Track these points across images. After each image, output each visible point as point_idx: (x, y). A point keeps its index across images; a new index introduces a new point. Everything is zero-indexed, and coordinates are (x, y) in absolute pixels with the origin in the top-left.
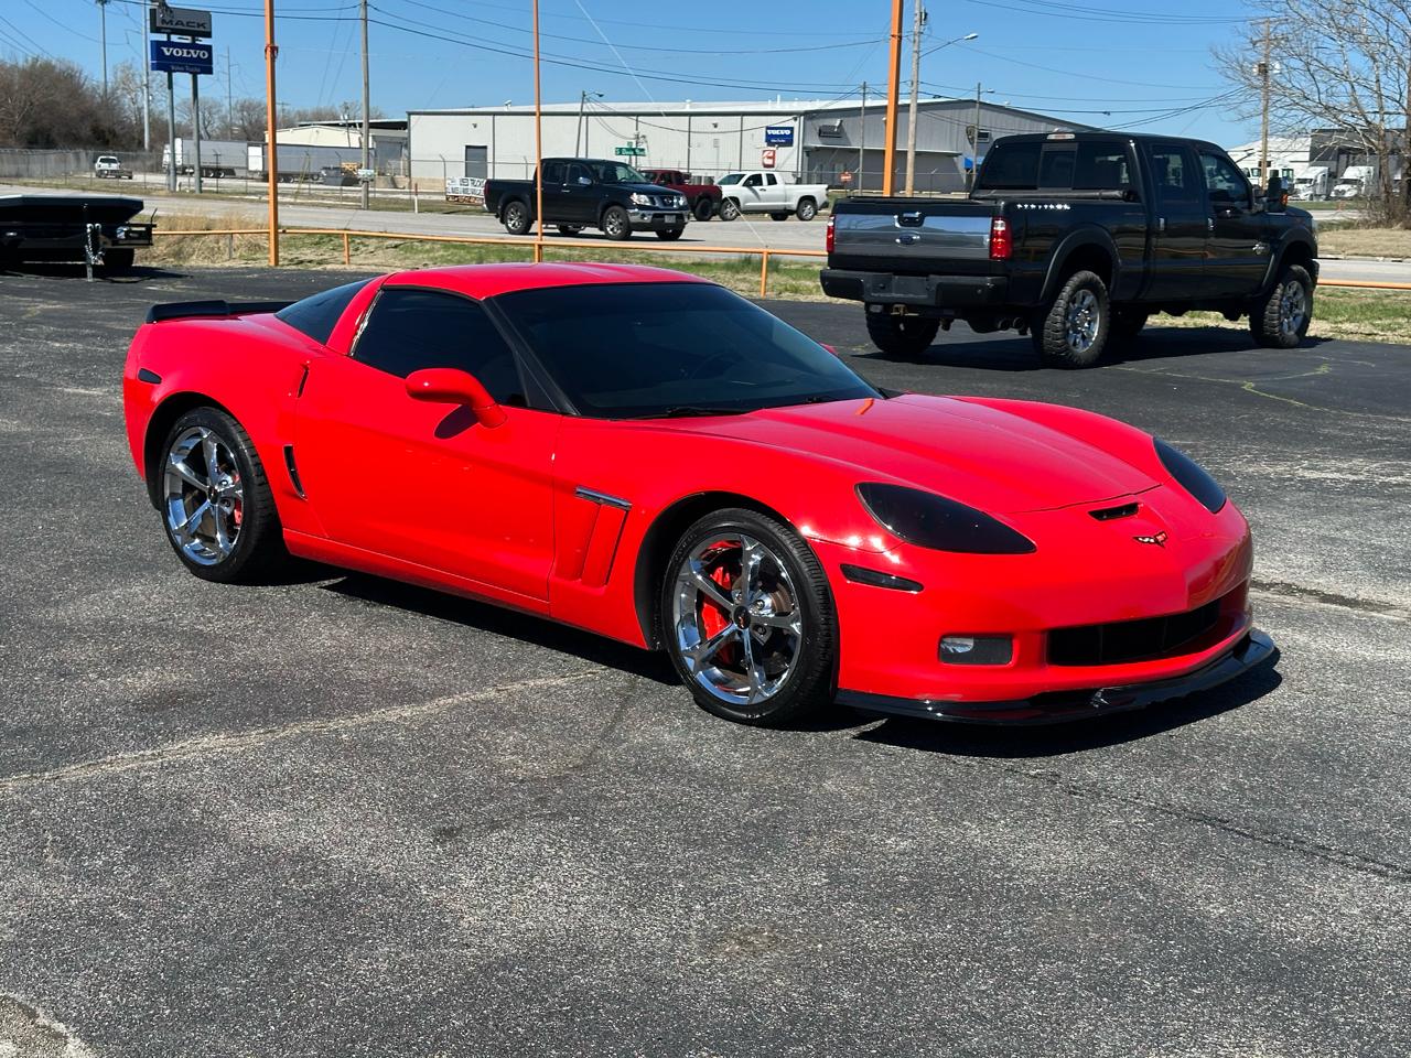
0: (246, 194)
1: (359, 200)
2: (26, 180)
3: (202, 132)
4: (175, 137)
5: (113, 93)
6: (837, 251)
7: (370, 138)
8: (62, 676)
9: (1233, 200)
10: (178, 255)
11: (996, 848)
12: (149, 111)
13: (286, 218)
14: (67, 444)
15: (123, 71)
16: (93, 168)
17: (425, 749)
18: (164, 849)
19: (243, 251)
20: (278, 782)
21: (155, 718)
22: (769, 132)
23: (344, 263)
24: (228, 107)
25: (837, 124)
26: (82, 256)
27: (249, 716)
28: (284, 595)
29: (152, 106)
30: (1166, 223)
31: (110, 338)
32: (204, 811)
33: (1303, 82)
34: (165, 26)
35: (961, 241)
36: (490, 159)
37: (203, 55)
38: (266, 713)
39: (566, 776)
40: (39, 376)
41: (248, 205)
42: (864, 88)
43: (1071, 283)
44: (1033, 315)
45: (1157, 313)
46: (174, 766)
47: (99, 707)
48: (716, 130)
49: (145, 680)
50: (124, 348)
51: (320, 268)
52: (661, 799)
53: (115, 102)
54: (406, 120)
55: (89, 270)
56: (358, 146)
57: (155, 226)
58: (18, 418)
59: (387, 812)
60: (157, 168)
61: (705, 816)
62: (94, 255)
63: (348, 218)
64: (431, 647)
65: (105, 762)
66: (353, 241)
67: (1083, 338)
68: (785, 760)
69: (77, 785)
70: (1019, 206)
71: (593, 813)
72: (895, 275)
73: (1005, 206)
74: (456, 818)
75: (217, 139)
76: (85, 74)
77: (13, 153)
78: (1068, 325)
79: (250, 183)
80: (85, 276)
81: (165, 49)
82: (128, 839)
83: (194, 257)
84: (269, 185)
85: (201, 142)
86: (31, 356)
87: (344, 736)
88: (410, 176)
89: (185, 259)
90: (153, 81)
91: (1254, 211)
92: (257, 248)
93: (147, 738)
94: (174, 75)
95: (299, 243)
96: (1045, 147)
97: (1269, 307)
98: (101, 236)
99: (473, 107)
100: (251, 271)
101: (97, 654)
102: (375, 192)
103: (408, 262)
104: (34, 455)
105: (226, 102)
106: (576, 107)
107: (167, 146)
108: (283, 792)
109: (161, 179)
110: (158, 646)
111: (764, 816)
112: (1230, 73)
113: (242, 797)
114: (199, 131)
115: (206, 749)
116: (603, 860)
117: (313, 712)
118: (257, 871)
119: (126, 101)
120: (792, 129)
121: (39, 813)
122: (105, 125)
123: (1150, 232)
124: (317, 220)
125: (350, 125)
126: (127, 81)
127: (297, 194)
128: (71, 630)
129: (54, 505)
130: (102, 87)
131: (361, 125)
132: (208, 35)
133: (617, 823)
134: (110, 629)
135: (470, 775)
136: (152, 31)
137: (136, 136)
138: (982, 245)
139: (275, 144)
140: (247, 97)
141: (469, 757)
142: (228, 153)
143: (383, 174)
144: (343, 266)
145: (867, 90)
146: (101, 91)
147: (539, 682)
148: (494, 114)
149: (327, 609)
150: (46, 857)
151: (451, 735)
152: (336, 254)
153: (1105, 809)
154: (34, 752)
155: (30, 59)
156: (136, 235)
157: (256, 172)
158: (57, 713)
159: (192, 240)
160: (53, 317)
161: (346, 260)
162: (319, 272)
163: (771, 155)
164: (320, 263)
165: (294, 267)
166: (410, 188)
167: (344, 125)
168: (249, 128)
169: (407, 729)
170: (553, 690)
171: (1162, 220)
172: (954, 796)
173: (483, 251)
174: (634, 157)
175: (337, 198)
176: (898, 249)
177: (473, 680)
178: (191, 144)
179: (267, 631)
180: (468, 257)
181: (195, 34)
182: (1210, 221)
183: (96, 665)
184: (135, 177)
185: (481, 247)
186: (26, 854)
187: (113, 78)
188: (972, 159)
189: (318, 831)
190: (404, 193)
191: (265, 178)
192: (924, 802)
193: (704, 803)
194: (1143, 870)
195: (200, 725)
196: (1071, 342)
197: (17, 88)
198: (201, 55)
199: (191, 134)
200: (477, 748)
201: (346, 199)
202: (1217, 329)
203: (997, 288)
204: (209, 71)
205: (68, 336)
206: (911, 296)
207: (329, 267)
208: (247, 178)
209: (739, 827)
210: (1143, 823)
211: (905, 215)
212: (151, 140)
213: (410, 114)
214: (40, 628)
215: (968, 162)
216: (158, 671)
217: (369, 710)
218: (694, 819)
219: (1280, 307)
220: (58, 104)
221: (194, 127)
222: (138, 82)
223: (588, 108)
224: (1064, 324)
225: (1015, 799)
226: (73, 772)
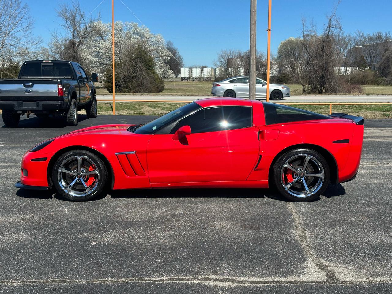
72: (24, 102)
73: (60, 81)
96: (42, 64)
97: (92, 107)
176: (25, 94)
203: (61, 104)
206: (30, 108)
211: (26, 84)
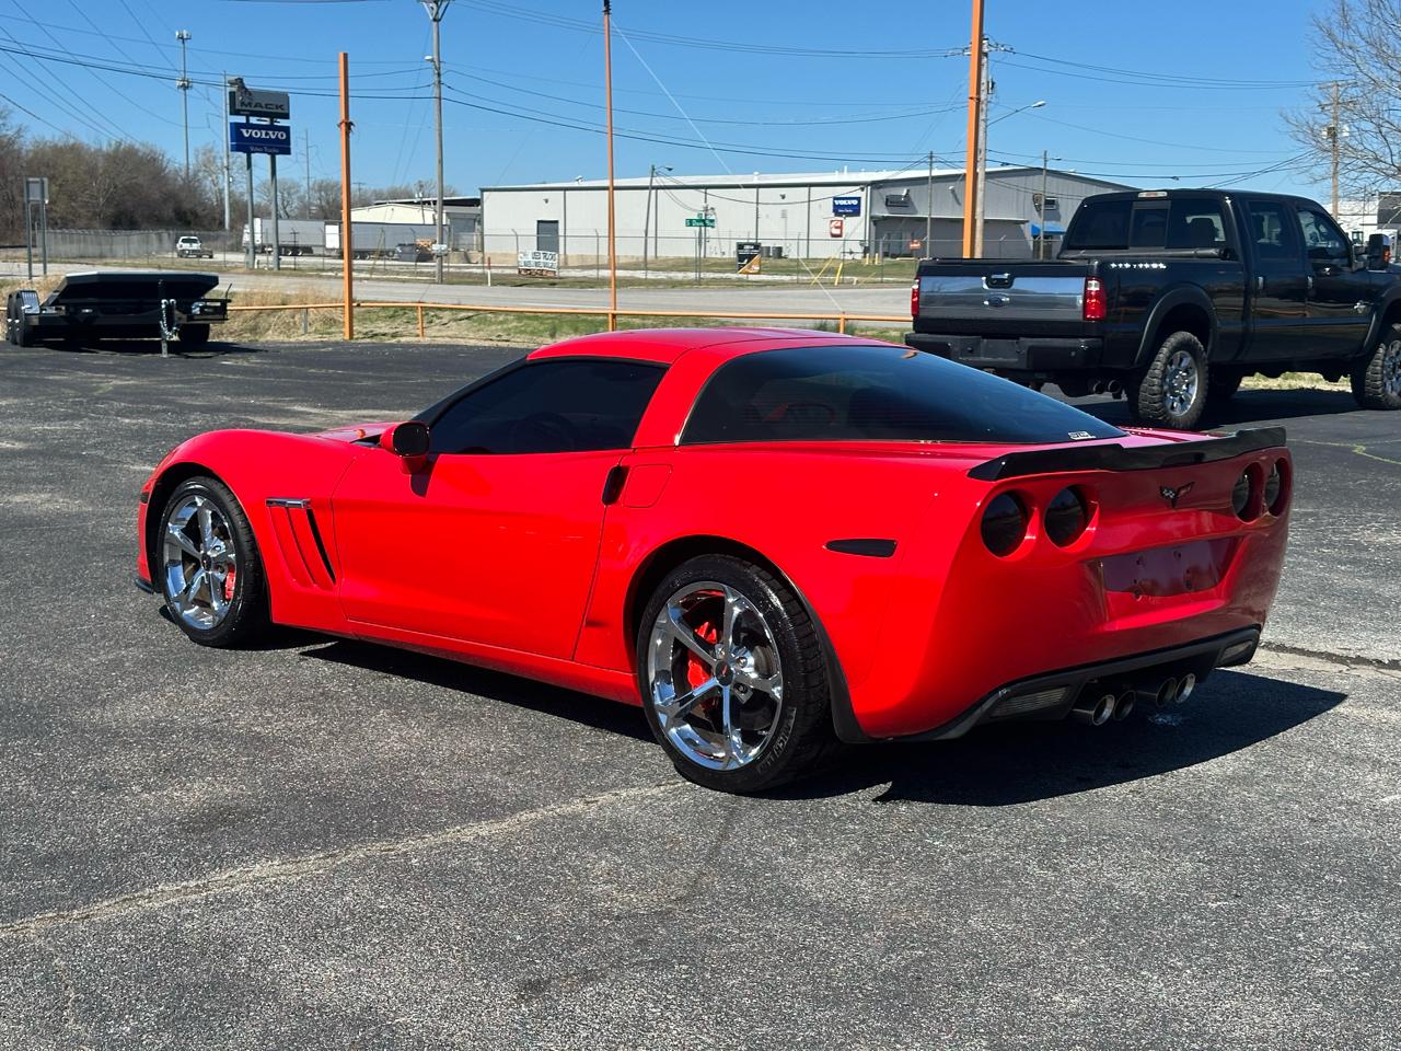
0: (323, 270)
1: (433, 275)
2: (108, 261)
3: (282, 212)
4: (254, 216)
5: (195, 175)
6: (923, 314)
7: (444, 215)
8: (102, 789)
9: (1332, 258)
10: (254, 330)
11: (1186, 1007)
12: (230, 193)
13: (360, 292)
14: (128, 524)
15: (204, 154)
16: (174, 249)
17: (506, 878)
18: (202, 1010)
19: (317, 325)
20: (338, 920)
21: (202, 841)
22: (837, 202)
23: (418, 336)
24: (306, 186)
25: (904, 194)
26: (157, 332)
27: (307, 836)
28: (350, 690)
29: (233, 188)
30: (1264, 281)
31: (181, 413)
32: (251, 960)
33: (1375, 144)
34: (244, 108)
35: (1050, 302)
36: (561, 233)
37: (282, 136)
38: (327, 833)
39: (669, 911)
40: (106, 453)
41: (325, 281)
42: (931, 157)
43: (1168, 344)
44: (1129, 377)
45: (1252, 375)
46: (220, 901)
47: (140, 827)
48: (783, 201)
49: (193, 794)
50: (195, 423)
51: (394, 341)
52: (780, 941)
53: (197, 184)
54: (479, 197)
55: (164, 346)
56: (432, 223)
57: (230, 301)
58: (81, 497)
59: (463, 960)
60: (237, 247)
61: (833, 964)
62: (170, 330)
63: (422, 292)
64: (511, 750)
65: (142, 896)
66: (427, 314)
67: (1182, 401)
68: (919, 890)
69: (108, 927)
70: (1113, 265)
71: (702, 960)
72: (984, 338)
73: (1099, 266)
74: (543, 967)
75: (296, 218)
76: (167, 157)
77: (97, 234)
78: (1166, 387)
79: (327, 261)
80: (161, 352)
81: (244, 131)
82: (163, 997)
83: (270, 332)
84: (344, 262)
85: (279, 222)
86: (100, 433)
87: (414, 861)
88: (483, 251)
89: (262, 334)
90: (234, 163)
91: (1354, 268)
92: (331, 322)
93: (193, 866)
94: (253, 155)
95: (374, 317)
96: (1137, 206)
97: (1371, 367)
98: (176, 312)
99: (544, 183)
100: (325, 344)
101: (143, 763)
102: (448, 267)
103: (481, 333)
104: (94, 536)
105: (304, 183)
106: (645, 181)
107: (247, 226)
108: (343, 934)
109: (239, 258)
110: (210, 751)
111: (903, 964)
112: (1301, 136)
113: (297, 942)
114: (277, 210)
115: (257, 879)
116: (718, 1023)
117: (379, 830)
118: (310, 1039)
119: (208, 183)
120: (859, 199)
121: (63, 963)
122: (186, 206)
123: (1248, 292)
124: (391, 294)
125: (424, 203)
126: (208, 163)
127: (372, 270)
128: (117, 734)
129: (110, 591)
130: (184, 169)
131: (435, 202)
132: (286, 116)
133: (731, 974)
134: (160, 732)
135: (558, 910)
136: (231, 114)
137: (217, 216)
138: (1075, 306)
139: (350, 223)
140: (326, 177)
141: (556, 886)
142: (306, 232)
143: (457, 250)
144: (417, 339)
145: (934, 159)
146: (183, 174)
147: (633, 792)
148: (565, 189)
149: (396, 707)
150: (66, 1021)
151: (535, 859)
152: (410, 326)
153: (1307, 953)
154: (63, 884)
155: (113, 143)
156: (210, 310)
157: (333, 249)
158: (93, 834)
159: (268, 315)
160: (125, 394)
161: (419, 332)
162: (392, 345)
163: (839, 224)
164: (394, 336)
165: (368, 340)
166: (483, 263)
167: (418, 203)
168: (327, 207)
169: (485, 852)
170: (647, 802)
171: (1261, 279)
172: (1125, 937)
173: (557, 321)
174: (703, 228)
175: (412, 273)
176: (986, 311)
177: (558, 789)
178: (270, 223)
179: (331, 733)
180: (541, 328)
181: (273, 116)
182: (1310, 279)
183: (142, 776)
184: (215, 256)
185: (555, 318)
186: (42, 1018)
187: (194, 162)
188: (1038, 226)
189: (383, 985)
190: (478, 268)
191: (341, 256)
192: (1090, 945)
193: (831, 947)
194: (1369, 1036)
195: (252, 848)
196: (1169, 406)
197: (101, 171)
198: (279, 136)
199: (270, 214)
200: (565, 875)
201: (421, 274)
202: (1313, 390)
203: (1091, 350)
204: (287, 151)
205: (139, 412)
206: (1000, 359)
207: (403, 340)
208: (324, 256)
209: (875, 978)
210: (1357, 973)
211: (993, 277)
212: (231, 220)
213: (483, 190)
214: (83, 731)
215: (1035, 229)
216: (208, 783)
217: (442, 828)
218: (821, 967)
219: (1383, 367)
220: (142, 186)
221: (273, 207)
222: (219, 164)
223: (657, 182)
224: (1162, 386)
225: (1197, 940)
226: (106, 910)
